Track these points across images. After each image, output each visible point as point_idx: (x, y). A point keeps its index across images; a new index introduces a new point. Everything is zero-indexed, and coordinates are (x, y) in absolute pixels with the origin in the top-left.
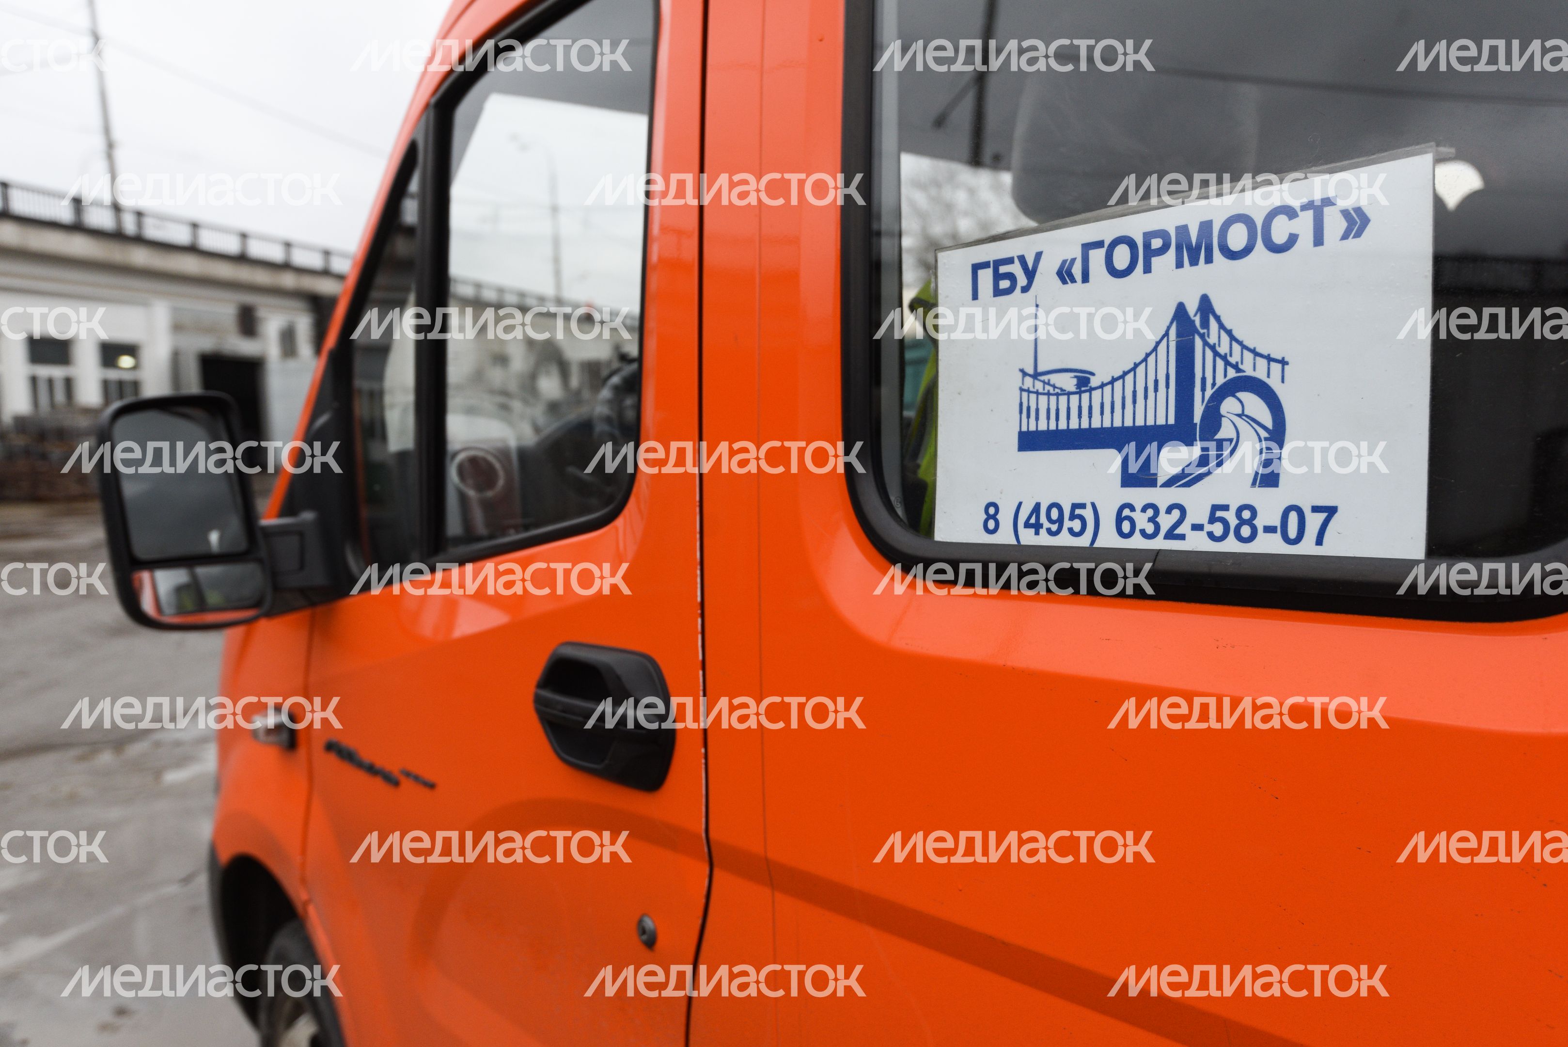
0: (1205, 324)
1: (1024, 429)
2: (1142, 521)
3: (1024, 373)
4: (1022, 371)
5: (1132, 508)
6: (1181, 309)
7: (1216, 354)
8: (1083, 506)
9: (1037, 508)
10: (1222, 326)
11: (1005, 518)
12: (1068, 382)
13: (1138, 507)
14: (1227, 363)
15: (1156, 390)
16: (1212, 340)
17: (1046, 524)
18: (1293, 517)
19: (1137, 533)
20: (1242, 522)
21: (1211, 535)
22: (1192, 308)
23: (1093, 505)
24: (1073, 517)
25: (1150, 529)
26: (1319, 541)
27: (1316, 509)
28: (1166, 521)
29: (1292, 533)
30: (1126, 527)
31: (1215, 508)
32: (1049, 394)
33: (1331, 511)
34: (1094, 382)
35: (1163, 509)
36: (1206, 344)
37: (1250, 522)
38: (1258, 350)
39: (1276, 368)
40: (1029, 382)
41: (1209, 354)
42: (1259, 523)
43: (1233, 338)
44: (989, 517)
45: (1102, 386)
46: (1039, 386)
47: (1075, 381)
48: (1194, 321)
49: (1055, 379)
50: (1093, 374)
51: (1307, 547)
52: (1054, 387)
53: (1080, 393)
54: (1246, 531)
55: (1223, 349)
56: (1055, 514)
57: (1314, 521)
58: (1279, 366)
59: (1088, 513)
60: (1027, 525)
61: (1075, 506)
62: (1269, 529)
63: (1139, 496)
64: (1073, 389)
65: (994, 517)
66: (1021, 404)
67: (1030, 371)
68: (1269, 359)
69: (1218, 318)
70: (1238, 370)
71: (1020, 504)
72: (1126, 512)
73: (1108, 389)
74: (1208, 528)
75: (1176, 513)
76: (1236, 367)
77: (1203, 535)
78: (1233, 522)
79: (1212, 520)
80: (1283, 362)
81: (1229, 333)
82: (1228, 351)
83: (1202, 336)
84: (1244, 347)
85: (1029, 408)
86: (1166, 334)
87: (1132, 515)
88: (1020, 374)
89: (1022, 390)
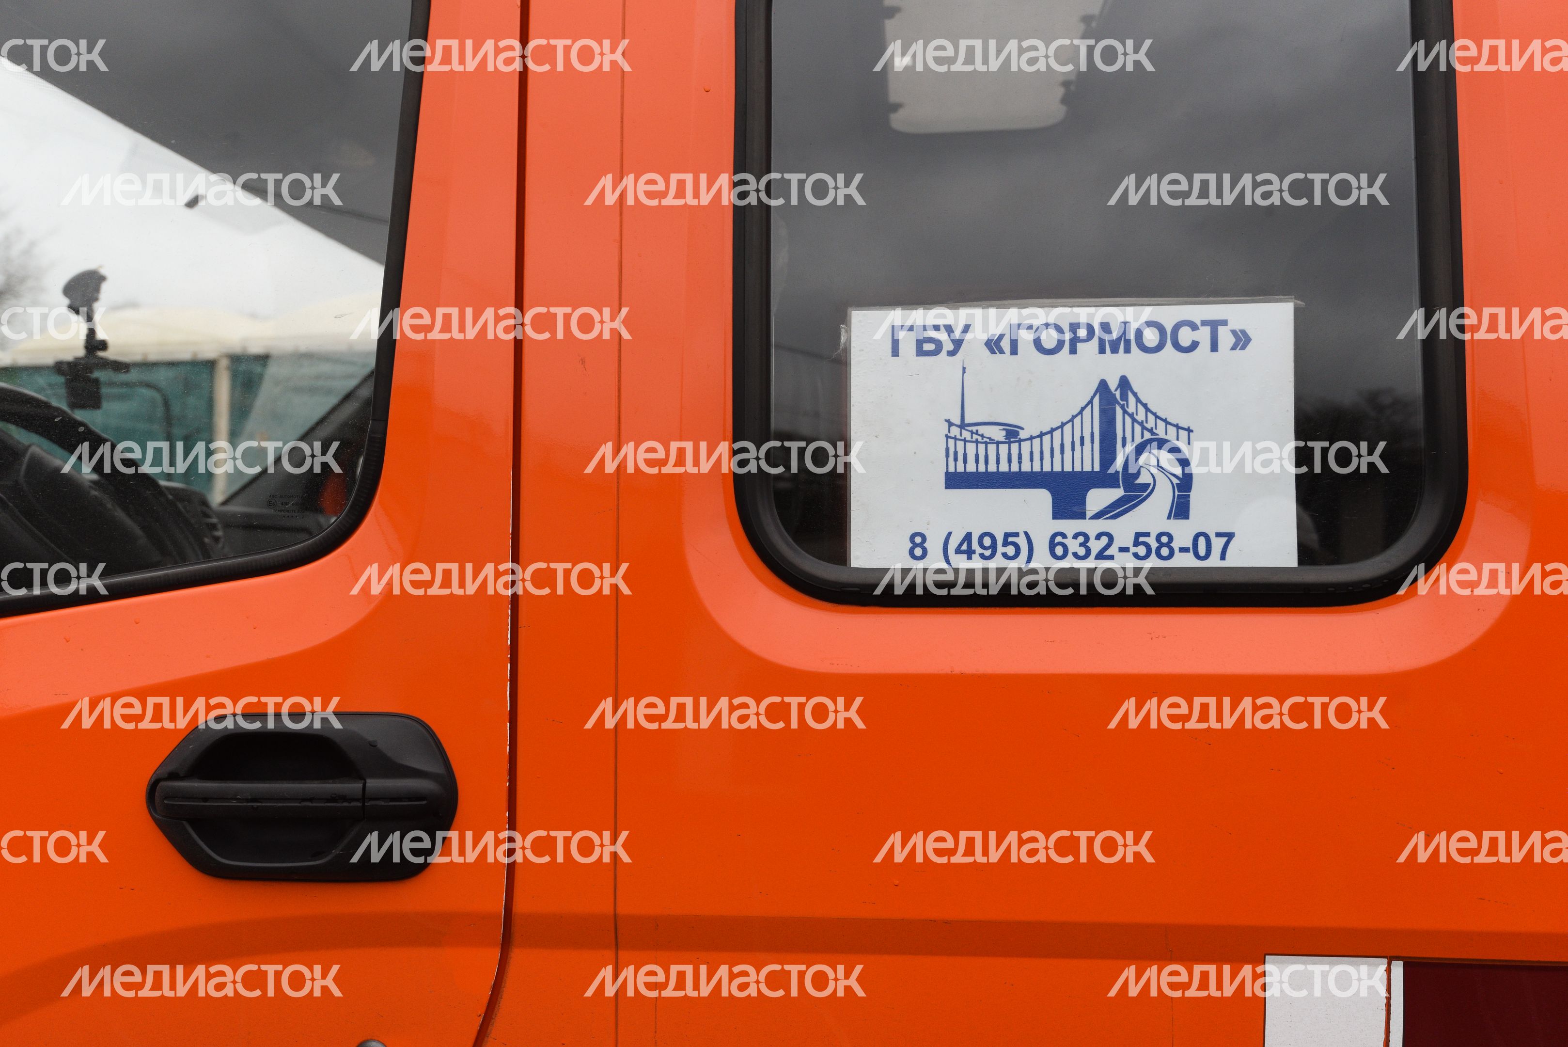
0: (1124, 397)
1: (952, 469)
2: (1074, 546)
3: (950, 424)
4: (948, 421)
5: (1064, 536)
6: (1103, 386)
7: (1134, 420)
8: (1016, 535)
9: (968, 537)
10: (1138, 400)
11: (934, 546)
12: (998, 434)
13: (1070, 535)
14: (1144, 428)
15: (1082, 444)
16: (1131, 409)
17: (979, 550)
18: (1202, 541)
19: (1070, 555)
20: (1162, 545)
21: (1136, 555)
22: (1113, 384)
23: (1026, 534)
24: (1006, 543)
25: (1082, 552)
26: (1223, 557)
27: (1219, 535)
28: (1096, 546)
29: (1202, 551)
30: (1059, 551)
31: (1138, 535)
32: (977, 442)
33: (1230, 536)
34: (1023, 435)
35: (1092, 536)
36: (1125, 412)
37: (1168, 545)
38: (1169, 420)
39: (1183, 434)
40: (955, 431)
41: (1128, 420)
42: (1175, 545)
43: (1147, 410)
44: (915, 545)
45: (1031, 438)
46: (966, 435)
47: (1004, 433)
48: (1115, 395)
49: (982, 429)
50: (1022, 429)
51: (1214, 561)
52: (982, 436)
53: (1009, 443)
54: (1165, 552)
55: (1141, 417)
56: (987, 541)
57: (1218, 544)
58: (1186, 432)
59: (1022, 541)
60: (958, 551)
61: (1007, 535)
62: (1183, 550)
63: (1070, 526)
64: (1003, 439)
65: (921, 545)
66: (947, 450)
67: (958, 421)
68: (1178, 427)
69: (1135, 395)
70: (1153, 434)
71: (950, 534)
72: (1059, 539)
73: (1037, 442)
74: (1133, 550)
75: (1104, 540)
76: (1151, 431)
77: (1129, 555)
78: (1154, 545)
79: (1136, 543)
80: (1189, 430)
81: (1145, 406)
82: (1144, 419)
83: (1122, 407)
84: (1157, 417)
85: (956, 453)
86: (1091, 402)
87: (1064, 541)
88: (947, 424)
89: (947, 437)
